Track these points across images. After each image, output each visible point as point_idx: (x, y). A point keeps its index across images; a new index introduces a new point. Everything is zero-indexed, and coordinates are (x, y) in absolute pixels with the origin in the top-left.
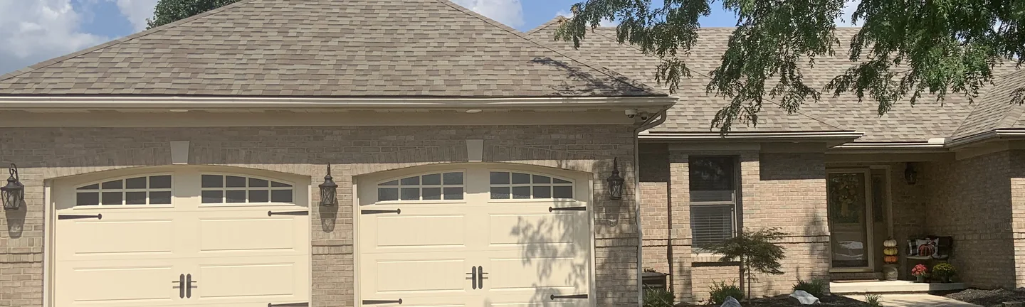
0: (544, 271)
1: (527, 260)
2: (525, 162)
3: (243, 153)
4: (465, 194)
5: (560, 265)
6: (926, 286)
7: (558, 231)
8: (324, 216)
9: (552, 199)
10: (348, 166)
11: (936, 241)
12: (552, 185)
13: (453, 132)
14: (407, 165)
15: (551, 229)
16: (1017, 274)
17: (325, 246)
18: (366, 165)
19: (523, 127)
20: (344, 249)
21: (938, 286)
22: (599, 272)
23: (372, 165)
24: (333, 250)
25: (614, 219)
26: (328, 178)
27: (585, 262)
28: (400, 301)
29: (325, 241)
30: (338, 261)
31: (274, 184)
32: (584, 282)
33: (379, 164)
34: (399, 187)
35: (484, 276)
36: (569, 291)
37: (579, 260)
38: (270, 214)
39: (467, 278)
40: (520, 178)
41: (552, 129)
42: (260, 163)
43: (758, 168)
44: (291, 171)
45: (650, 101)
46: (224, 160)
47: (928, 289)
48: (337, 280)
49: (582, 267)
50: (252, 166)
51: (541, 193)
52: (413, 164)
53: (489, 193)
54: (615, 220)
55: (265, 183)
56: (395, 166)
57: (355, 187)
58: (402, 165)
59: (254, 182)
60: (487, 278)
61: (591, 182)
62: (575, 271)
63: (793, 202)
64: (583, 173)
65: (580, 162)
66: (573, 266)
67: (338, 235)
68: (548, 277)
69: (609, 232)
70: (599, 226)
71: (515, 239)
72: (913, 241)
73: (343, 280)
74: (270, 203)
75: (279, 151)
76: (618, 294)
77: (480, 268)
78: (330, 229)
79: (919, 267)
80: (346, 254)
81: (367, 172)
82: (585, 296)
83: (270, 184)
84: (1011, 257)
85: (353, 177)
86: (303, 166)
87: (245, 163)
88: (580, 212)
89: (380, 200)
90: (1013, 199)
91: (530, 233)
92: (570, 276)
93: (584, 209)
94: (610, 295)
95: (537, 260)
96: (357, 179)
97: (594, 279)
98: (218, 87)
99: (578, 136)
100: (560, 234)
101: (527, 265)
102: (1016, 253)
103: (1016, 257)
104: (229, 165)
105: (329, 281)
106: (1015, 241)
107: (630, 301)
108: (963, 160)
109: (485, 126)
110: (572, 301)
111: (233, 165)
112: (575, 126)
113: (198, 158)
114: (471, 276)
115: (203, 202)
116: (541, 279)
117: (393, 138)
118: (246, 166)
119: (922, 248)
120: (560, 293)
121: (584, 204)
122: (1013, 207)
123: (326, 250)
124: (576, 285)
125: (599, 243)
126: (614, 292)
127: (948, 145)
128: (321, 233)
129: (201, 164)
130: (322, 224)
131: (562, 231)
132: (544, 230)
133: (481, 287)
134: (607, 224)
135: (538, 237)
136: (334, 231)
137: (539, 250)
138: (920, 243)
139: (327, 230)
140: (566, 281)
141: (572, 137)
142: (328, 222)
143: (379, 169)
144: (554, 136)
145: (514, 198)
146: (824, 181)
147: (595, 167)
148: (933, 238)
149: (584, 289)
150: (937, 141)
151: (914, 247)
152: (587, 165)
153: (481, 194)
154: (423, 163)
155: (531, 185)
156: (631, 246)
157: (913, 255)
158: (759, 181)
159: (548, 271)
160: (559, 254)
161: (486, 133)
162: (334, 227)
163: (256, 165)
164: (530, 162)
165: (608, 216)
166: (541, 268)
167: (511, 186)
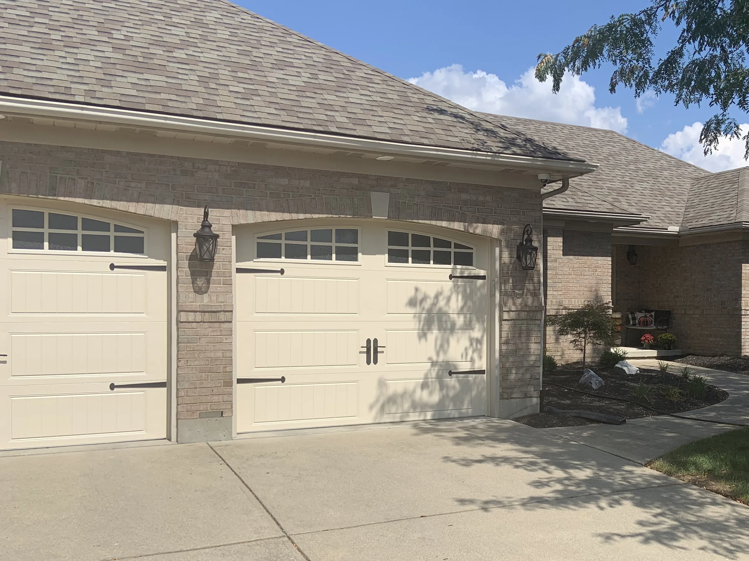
0: (442, 346)
1: (423, 335)
2: (433, 223)
3: (82, 183)
4: (360, 255)
5: (458, 341)
6: (654, 353)
7: (456, 303)
8: (194, 274)
9: (451, 266)
10: (227, 212)
11: (653, 314)
12: (453, 250)
13: (355, 181)
14: (301, 216)
15: (449, 299)
16: (742, 344)
17: (196, 312)
18: (250, 213)
19: (432, 182)
20: (222, 317)
21: (664, 353)
22: (504, 347)
23: (258, 213)
24: (207, 317)
25: (519, 290)
26: (206, 225)
27: (482, 337)
28: (283, 380)
29: (196, 305)
30: (213, 331)
31: (118, 228)
32: (480, 357)
33: (266, 213)
34: (283, 242)
35: (379, 349)
36: (465, 366)
37: (477, 333)
38: (112, 267)
39: (361, 352)
40: (421, 240)
41: (463, 188)
42: (107, 199)
43: (561, 244)
44: (150, 213)
45: (571, 166)
46: (53, 191)
47: (656, 355)
48: (212, 355)
49: (479, 341)
50: (95, 202)
51: (441, 259)
52: (308, 216)
53: (387, 255)
54: (521, 292)
55: (105, 227)
56: (287, 216)
57: (234, 238)
58: (295, 216)
59: (88, 224)
60: (382, 352)
61: (497, 250)
62: (471, 344)
63: (585, 277)
64: (492, 239)
65: (490, 226)
66: (471, 340)
67: (214, 298)
68: (445, 352)
69: (514, 304)
70: (505, 298)
71: (412, 310)
72: (632, 313)
73: (220, 354)
74: (112, 253)
75: (133, 184)
76: (521, 371)
77: (376, 341)
78: (203, 290)
79: (647, 336)
80: (223, 322)
81: (251, 221)
82: (482, 372)
83: (112, 228)
84: (737, 330)
85: (233, 226)
86: (167, 207)
87: (85, 198)
88: (480, 282)
89: (259, 256)
90: (743, 281)
91: (427, 304)
92: (466, 349)
93: (483, 278)
94: (514, 371)
95: (434, 334)
96: (236, 229)
97: (497, 355)
98: (52, 89)
99: (488, 198)
100: (457, 307)
101: (423, 340)
102: (743, 327)
103: (743, 330)
104: (62, 198)
105: (202, 356)
106: (743, 316)
107: (533, 377)
108: (687, 246)
109: (391, 178)
110: (468, 377)
111: (67, 199)
112: (486, 187)
113: (14, 185)
114: (365, 349)
115: (13, 248)
116: (438, 354)
117: (284, 181)
118: (87, 201)
119: (642, 320)
120: (456, 369)
121: (482, 273)
122: (743, 289)
123: (199, 317)
124: (472, 361)
125: (506, 316)
126: (518, 368)
127: (681, 233)
128: (192, 295)
129: (19, 193)
130: (193, 283)
131: (460, 304)
132: (442, 303)
133: (375, 362)
134: (513, 295)
135: (435, 310)
136: (209, 293)
137: (436, 323)
138: (639, 315)
139: (199, 291)
140: (462, 356)
141: (481, 198)
142: (200, 282)
143: (266, 219)
144: (464, 196)
145: (413, 263)
146: (610, 259)
147: (502, 232)
148: (649, 311)
149: (482, 364)
150: (674, 229)
151: (634, 319)
152: (494, 230)
153: (377, 256)
154: (321, 216)
155: (432, 249)
156: (536, 320)
157: (634, 325)
158: (562, 257)
159: (446, 346)
160: (458, 326)
161: (392, 186)
162: (208, 287)
163: (101, 201)
164: (439, 223)
165: (514, 287)
166: (439, 343)
167: (410, 248)
